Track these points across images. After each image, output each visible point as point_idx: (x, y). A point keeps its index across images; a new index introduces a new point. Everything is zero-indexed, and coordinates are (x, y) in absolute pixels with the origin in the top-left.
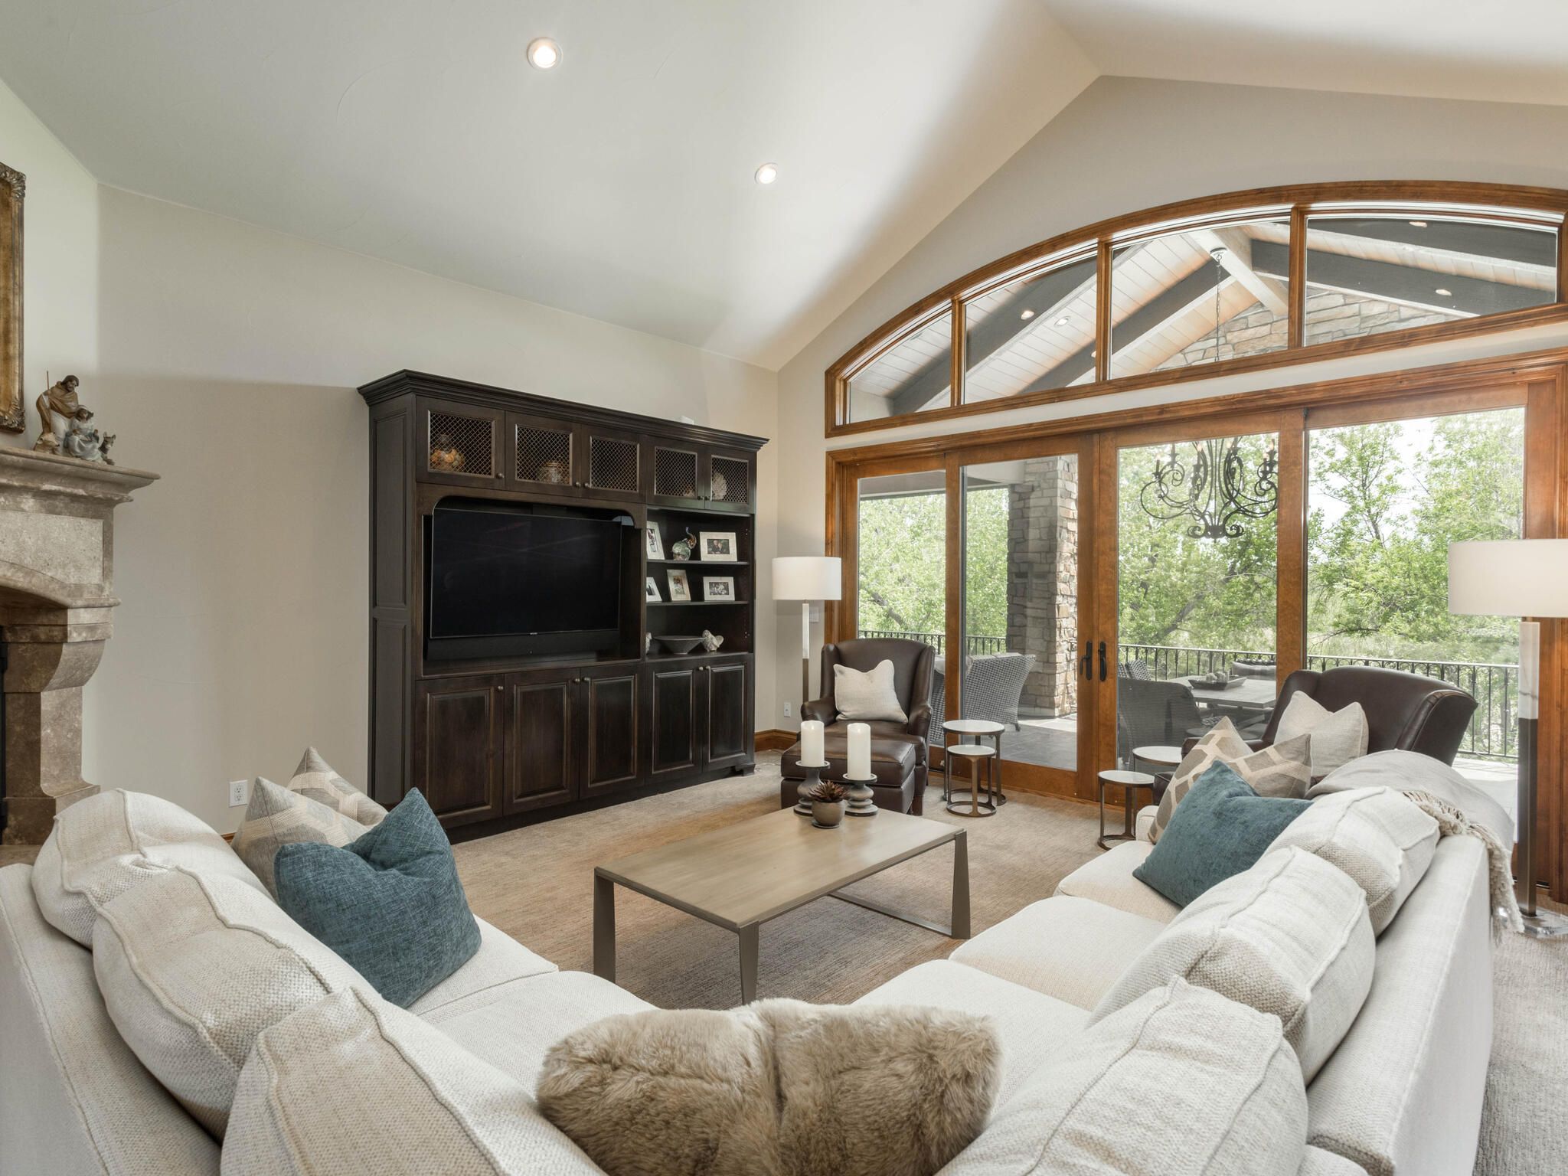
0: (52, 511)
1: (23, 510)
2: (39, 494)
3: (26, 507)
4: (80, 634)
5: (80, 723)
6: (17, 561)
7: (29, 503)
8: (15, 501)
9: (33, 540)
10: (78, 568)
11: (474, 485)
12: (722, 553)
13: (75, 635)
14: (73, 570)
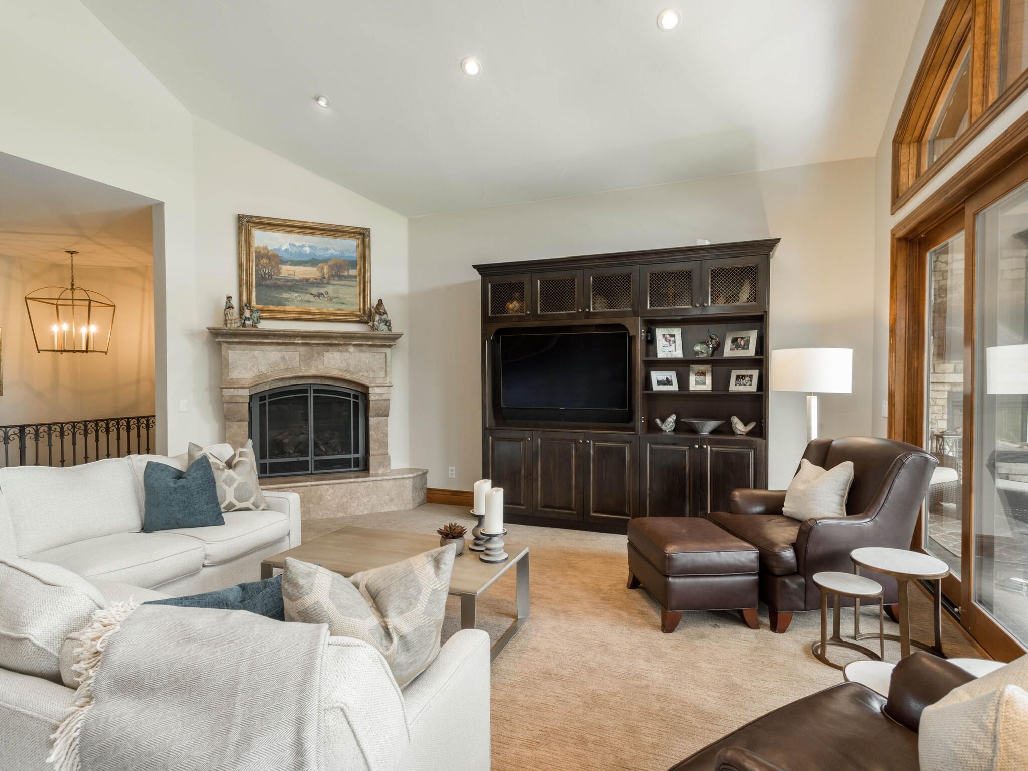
0: (361, 351)
1: (349, 352)
2: (355, 345)
3: (351, 351)
4: (375, 397)
5: (387, 431)
6: (347, 370)
7: (352, 349)
8: (346, 349)
9: (354, 362)
10: (374, 372)
11: (514, 320)
12: (743, 349)
13: (373, 397)
14: (371, 372)
